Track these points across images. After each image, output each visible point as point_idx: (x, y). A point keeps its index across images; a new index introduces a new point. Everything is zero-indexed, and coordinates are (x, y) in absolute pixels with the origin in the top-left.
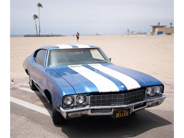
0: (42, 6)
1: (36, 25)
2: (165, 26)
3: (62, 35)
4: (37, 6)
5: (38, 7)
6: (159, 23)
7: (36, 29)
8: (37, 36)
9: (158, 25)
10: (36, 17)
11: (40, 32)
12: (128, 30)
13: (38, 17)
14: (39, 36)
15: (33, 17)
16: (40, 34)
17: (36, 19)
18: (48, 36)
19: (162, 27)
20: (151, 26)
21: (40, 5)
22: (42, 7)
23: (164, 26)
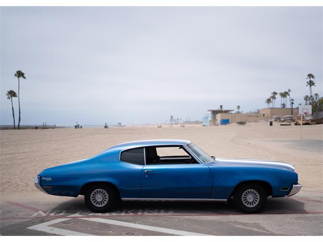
0: (25, 76)
1: (13, 108)
2: (231, 111)
3: (57, 125)
4: (16, 75)
5: (17, 78)
6: (221, 106)
7: (13, 115)
8: (14, 128)
9: (220, 109)
10: (12, 94)
11: (20, 120)
12: (172, 117)
13: (17, 95)
14: (19, 128)
15: (8, 95)
16: (20, 124)
17: (13, 98)
18: (36, 128)
19: (226, 112)
20: (210, 111)
21: (20, 74)
22: (25, 78)
23: (229, 111)
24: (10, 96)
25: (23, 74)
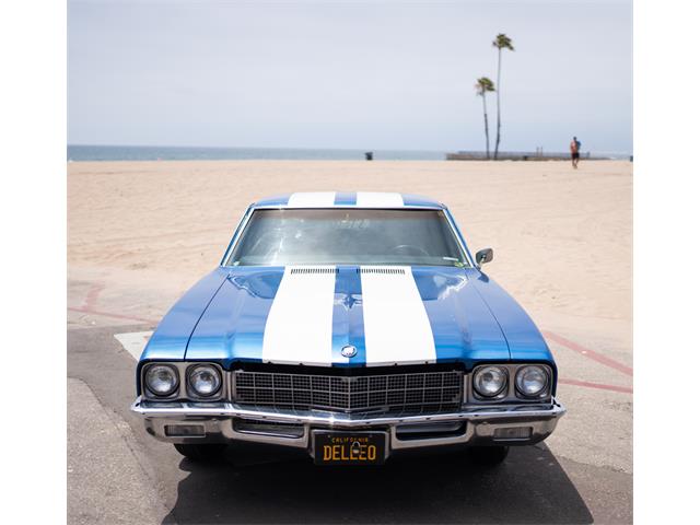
0: (512, 44)
1: (486, 115)
4: (494, 44)
5: (496, 49)
7: (487, 130)
8: (487, 157)
10: (486, 85)
11: (498, 141)
13: (495, 87)
14: (497, 157)
15: (477, 86)
16: (499, 150)
17: (488, 93)
18: (526, 158)
21: (503, 42)
22: (511, 48)
24: (481, 89)
25: (509, 40)
